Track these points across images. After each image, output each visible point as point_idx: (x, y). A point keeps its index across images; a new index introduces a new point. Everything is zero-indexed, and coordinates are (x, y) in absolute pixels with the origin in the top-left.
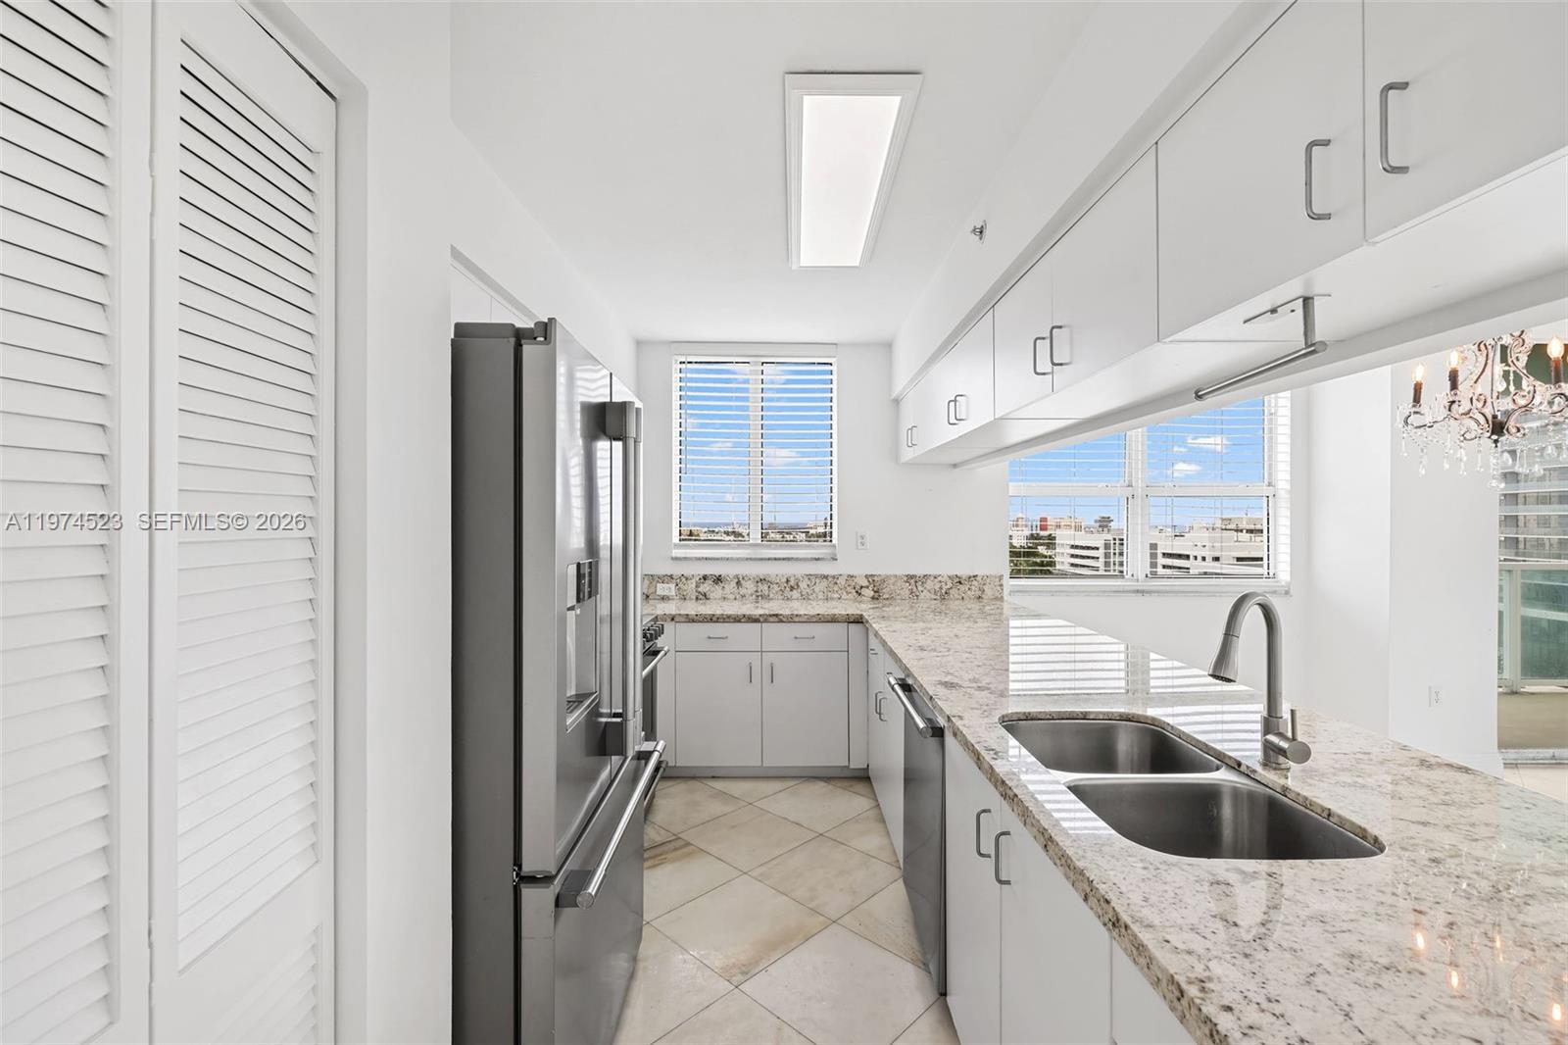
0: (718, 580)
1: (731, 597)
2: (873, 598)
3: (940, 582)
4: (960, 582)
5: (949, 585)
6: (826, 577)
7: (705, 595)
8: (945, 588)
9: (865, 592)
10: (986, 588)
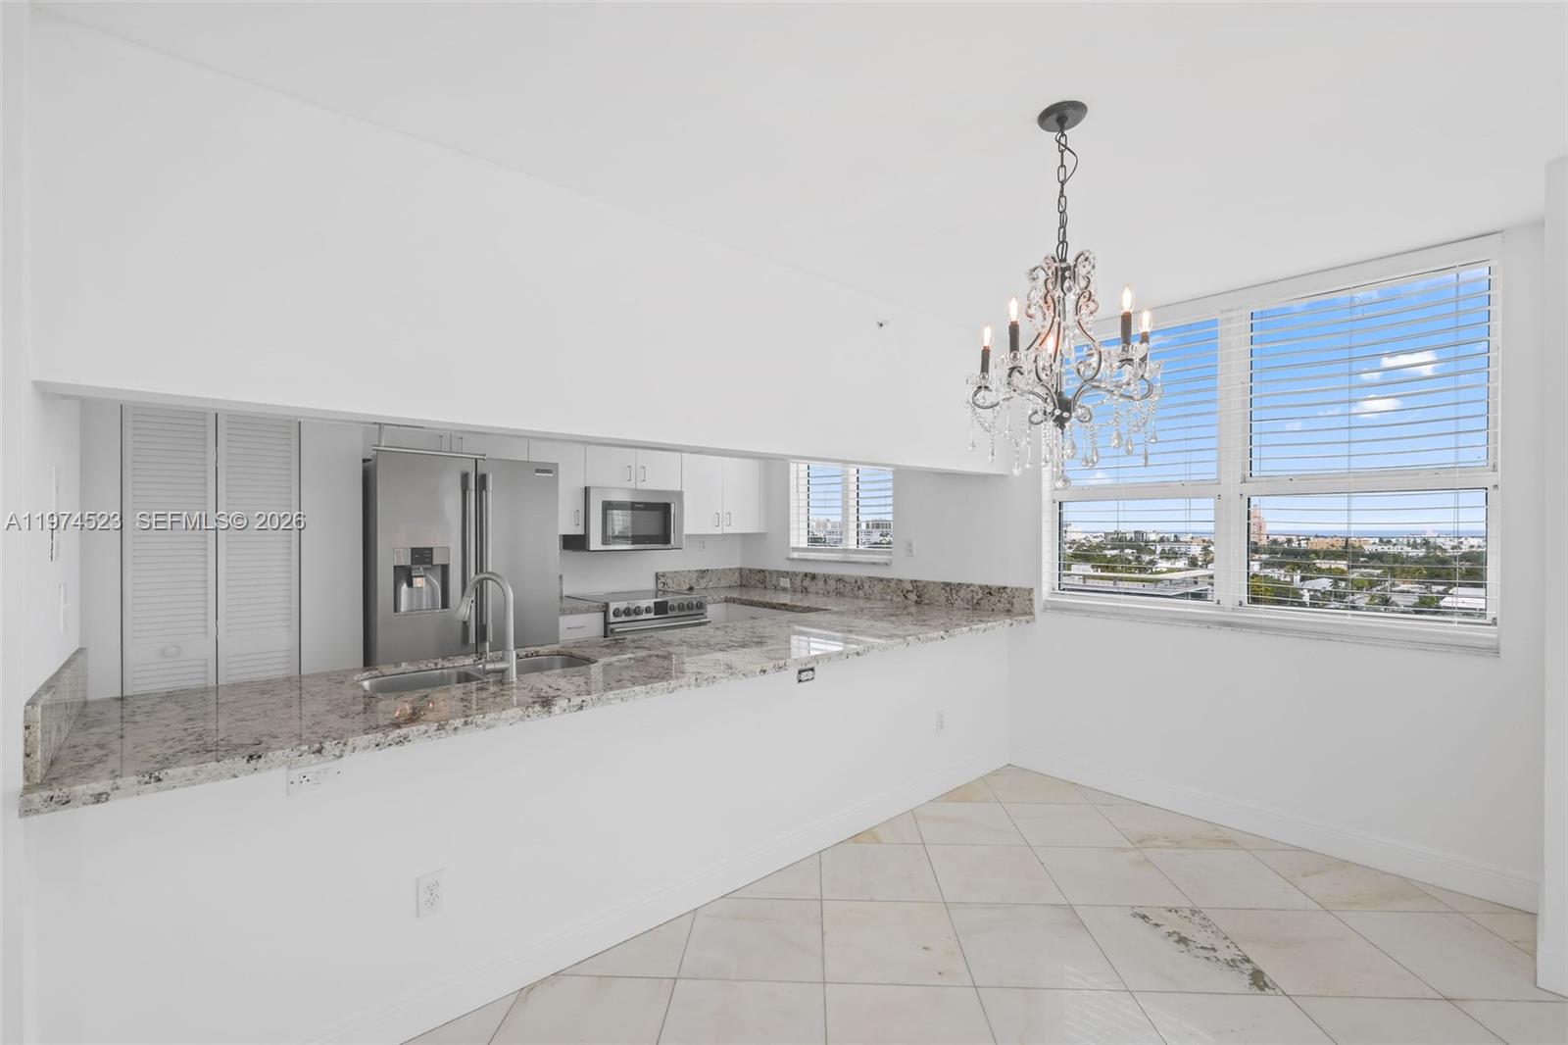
0: (814, 577)
1: (821, 592)
2: (917, 602)
3: (972, 591)
4: (990, 593)
5: (981, 595)
6: (881, 580)
7: (806, 589)
8: (976, 598)
9: (910, 595)
10: (1015, 601)
